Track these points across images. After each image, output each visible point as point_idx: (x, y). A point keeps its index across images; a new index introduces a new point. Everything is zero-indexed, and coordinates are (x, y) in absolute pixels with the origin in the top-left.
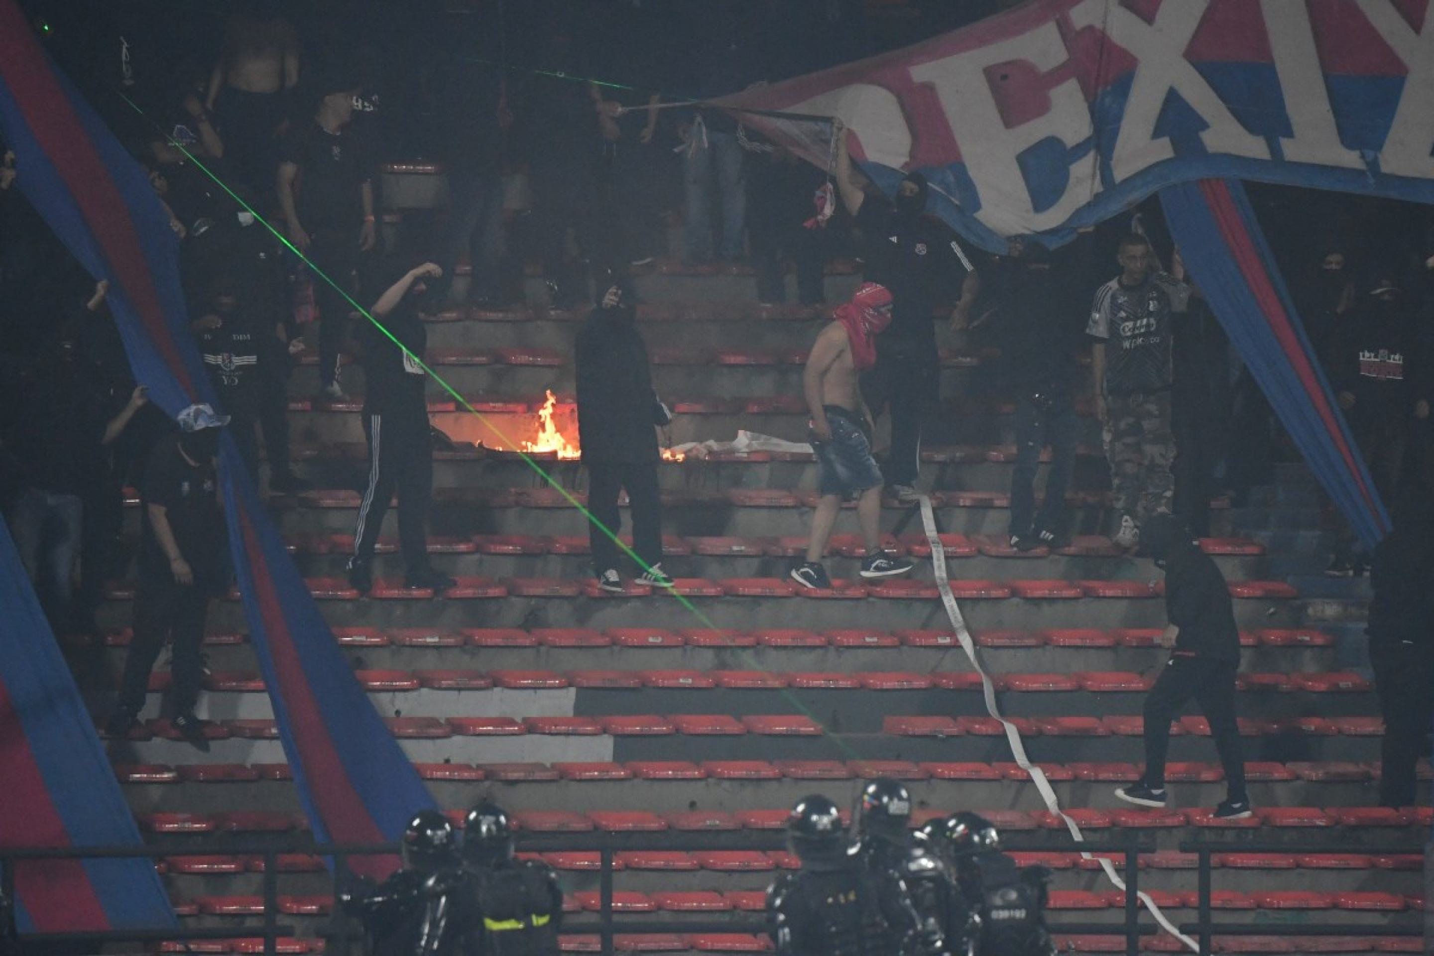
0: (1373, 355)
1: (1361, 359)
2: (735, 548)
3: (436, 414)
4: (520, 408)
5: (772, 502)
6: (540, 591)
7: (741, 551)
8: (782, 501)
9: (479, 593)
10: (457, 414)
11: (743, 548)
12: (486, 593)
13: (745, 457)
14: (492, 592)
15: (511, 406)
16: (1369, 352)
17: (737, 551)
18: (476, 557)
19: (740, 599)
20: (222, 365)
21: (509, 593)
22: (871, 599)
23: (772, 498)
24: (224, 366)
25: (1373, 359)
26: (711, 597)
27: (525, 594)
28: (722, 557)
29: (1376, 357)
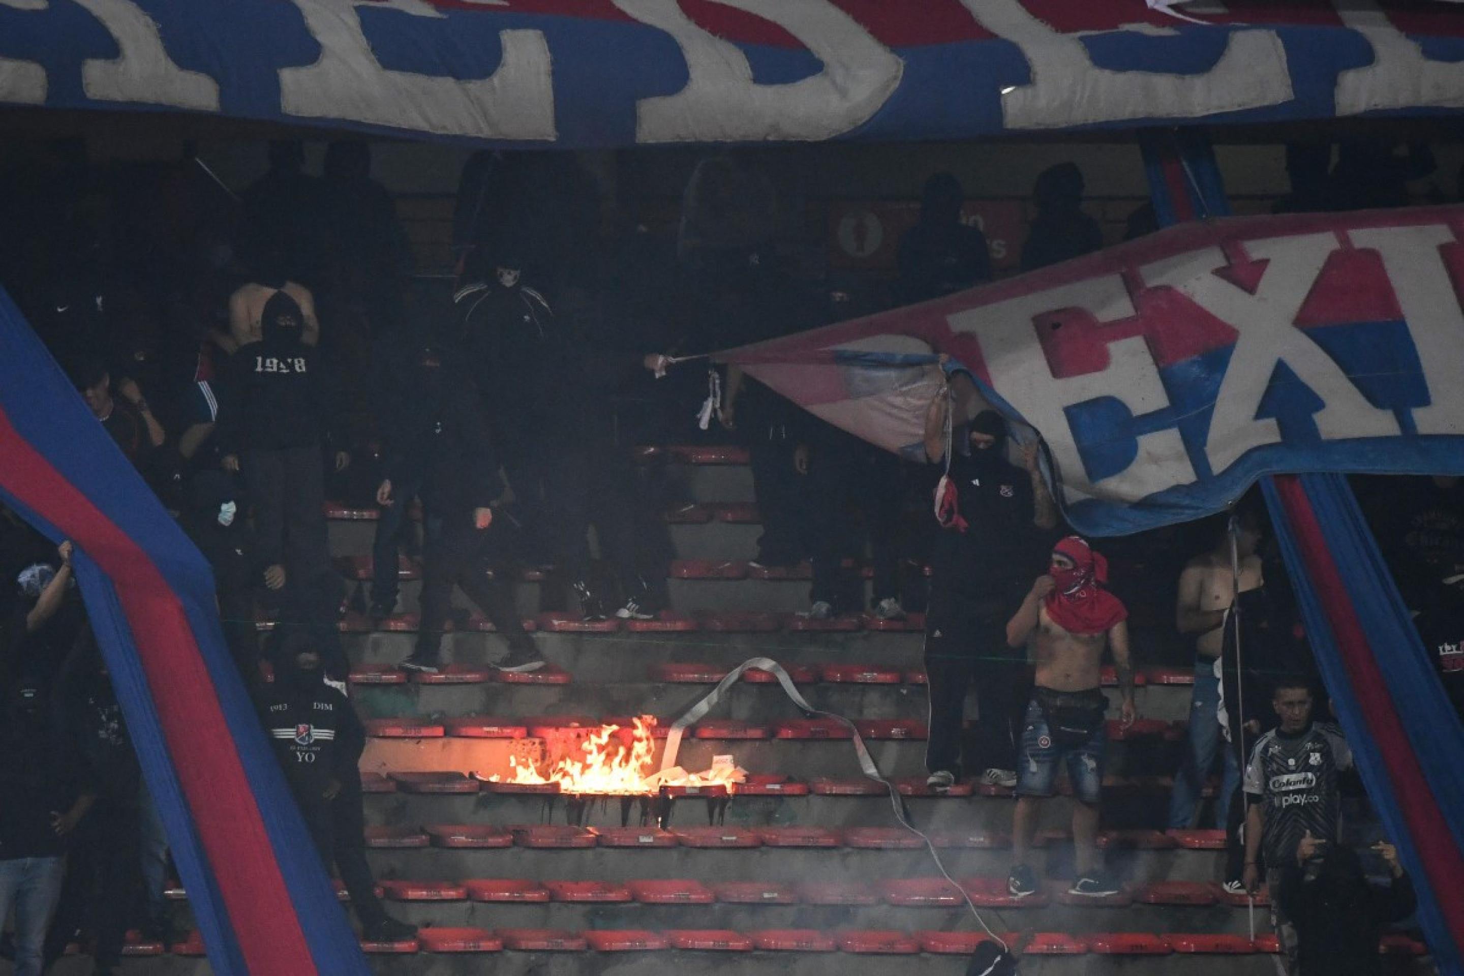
0: (1454, 647)
1: (1442, 653)
2: (766, 895)
3: (423, 741)
4: (518, 732)
5: (809, 841)
6: (542, 944)
7: (773, 898)
8: (821, 840)
9: (471, 946)
10: (445, 740)
11: (776, 895)
12: (479, 947)
13: (777, 790)
14: (486, 945)
15: (507, 731)
16: (1449, 644)
17: (769, 899)
18: (468, 904)
19: (772, 954)
20: (297, 740)
21: (505, 947)
22: (923, 955)
23: (809, 837)
24: (300, 740)
25: (1455, 652)
26: (742, 952)
27: (523, 947)
28: (752, 904)
29: (1458, 649)
